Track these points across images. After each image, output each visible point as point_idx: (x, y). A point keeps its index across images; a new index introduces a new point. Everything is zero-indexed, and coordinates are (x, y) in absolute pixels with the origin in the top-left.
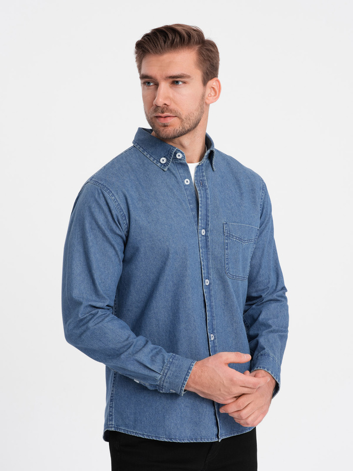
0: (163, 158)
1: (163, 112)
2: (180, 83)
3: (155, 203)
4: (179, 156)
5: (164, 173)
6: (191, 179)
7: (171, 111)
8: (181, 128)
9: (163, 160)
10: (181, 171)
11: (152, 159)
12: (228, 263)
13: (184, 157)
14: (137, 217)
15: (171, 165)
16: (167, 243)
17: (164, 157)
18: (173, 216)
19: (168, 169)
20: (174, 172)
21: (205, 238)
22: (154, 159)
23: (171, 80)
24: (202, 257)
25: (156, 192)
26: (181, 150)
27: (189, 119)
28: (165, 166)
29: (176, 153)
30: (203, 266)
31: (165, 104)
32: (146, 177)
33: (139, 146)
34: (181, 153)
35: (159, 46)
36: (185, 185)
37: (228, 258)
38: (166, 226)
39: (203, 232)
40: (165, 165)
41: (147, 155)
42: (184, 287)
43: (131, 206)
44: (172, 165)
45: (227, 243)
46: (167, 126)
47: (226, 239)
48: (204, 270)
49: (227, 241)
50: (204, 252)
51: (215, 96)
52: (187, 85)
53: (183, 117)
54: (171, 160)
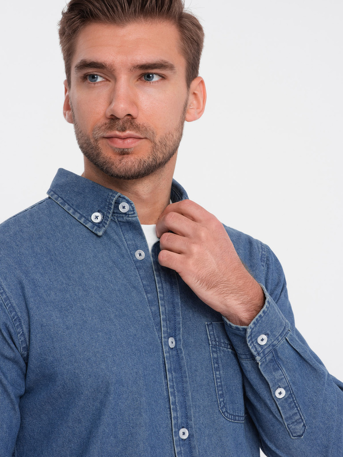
0: (97, 214)
1: (123, 130)
2: (156, 78)
3: (81, 293)
4: (124, 207)
5: (99, 240)
6: (148, 250)
7: (137, 128)
8: (151, 160)
9: (97, 217)
10: (129, 235)
11: (77, 216)
12: (222, 394)
13: (133, 209)
14: (44, 320)
15: (110, 226)
16: (103, 366)
17: (99, 211)
18: (112, 316)
19: (105, 232)
20: (116, 237)
21: (175, 353)
22: (82, 216)
23: (140, 72)
24: (173, 387)
25: (83, 274)
26: (127, 198)
27: (165, 145)
28: (99, 227)
29: (117, 203)
30: (174, 403)
31: (129, 115)
32: (66, 246)
33: (56, 196)
34: (128, 202)
35: (119, 8)
36: (137, 261)
37: (221, 386)
38: (100, 334)
39: (171, 342)
40: (98, 225)
41: (69, 209)
42: (138, 445)
43: (31, 300)
44: (113, 225)
45: (217, 359)
46: (128, 154)
47: (213, 352)
48: (176, 411)
49: (215, 355)
50: (176, 378)
51: (197, 109)
52: (166, 82)
53: (157, 140)
54: (110, 216)
